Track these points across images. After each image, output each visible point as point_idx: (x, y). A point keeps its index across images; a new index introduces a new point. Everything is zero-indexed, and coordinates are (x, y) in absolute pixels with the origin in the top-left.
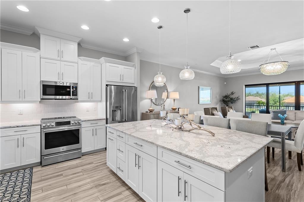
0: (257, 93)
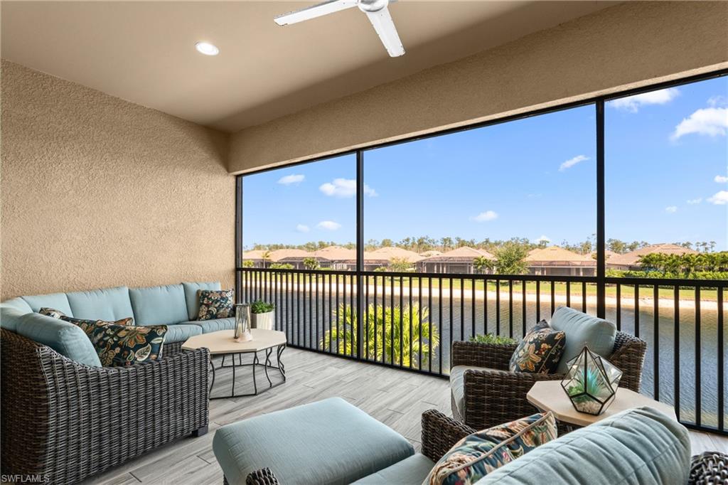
0: (487, 241)
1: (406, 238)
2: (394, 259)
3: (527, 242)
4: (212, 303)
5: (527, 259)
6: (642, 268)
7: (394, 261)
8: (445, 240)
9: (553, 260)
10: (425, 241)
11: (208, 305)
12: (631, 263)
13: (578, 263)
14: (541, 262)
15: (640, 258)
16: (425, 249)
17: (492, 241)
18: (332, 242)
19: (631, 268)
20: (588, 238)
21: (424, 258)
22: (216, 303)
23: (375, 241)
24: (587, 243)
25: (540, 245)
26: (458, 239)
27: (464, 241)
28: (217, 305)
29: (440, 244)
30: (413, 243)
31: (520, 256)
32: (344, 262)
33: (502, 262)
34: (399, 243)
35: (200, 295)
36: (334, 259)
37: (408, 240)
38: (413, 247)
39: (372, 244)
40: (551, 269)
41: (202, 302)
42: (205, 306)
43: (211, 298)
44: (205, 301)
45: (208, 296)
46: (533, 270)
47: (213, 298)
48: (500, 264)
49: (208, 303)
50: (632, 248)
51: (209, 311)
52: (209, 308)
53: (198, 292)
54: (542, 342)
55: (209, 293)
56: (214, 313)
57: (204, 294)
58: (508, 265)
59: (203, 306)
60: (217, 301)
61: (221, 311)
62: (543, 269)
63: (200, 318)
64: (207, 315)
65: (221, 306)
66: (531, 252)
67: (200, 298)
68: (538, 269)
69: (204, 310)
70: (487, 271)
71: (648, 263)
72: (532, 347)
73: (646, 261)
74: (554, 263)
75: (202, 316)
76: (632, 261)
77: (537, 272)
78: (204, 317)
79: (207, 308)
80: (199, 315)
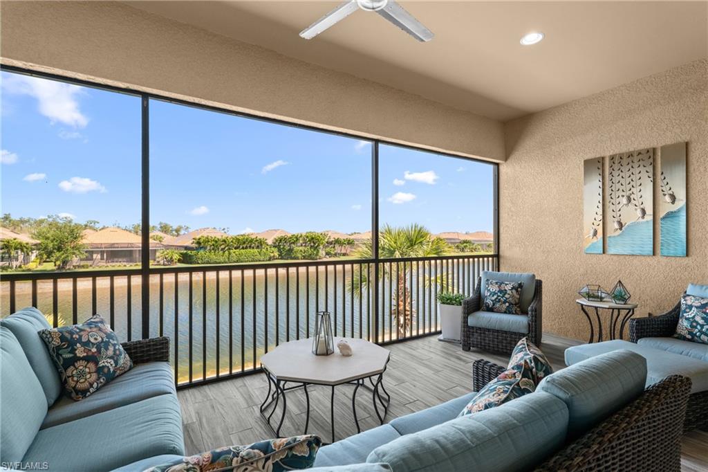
3: (70, 222)
5: (84, 241)
6: (196, 249)
9: (113, 242)
11: (90, 359)
12: (186, 244)
14: (100, 244)
15: (192, 241)
19: (186, 248)
22: (107, 349)
25: (87, 226)
28: (110, 352)
31: (76, 237)
33: (51, 245)
40: (111, 251)
41: (71, 355)
42: (84, 363)
43: (89, 341)
44: (80, 352)
45: (79, 340)
46: (91, 253)
47: (92, 340)
48: (45, 248)
49: (90, 354)
50: (177, 231)
51: (99, 370)
52: (97, 363)
53: (44, 337)
54: (518, 288)
55: (77, 333)
56: (112, 370)
57: (67, 335)
58: (59, 249)
59: (80, 365)
60: (107, 345)
61: (121, 361)
62: (102, 253)
63: (84, 393)
64: (99, 378)
65: (118, 352)
66: (84, 232)
67: (59, 348)
68: (97, 252)
69: (87, 370)
70: (21, 257)
71: (200, 245)
72: (514, 291)
73: (199, 243)
74: (116, 246)
75: (86, 385)
76: (188, 243)
77: (95, 256)
78: (95, 385)
79: (92, 366)
80: (74, 388)
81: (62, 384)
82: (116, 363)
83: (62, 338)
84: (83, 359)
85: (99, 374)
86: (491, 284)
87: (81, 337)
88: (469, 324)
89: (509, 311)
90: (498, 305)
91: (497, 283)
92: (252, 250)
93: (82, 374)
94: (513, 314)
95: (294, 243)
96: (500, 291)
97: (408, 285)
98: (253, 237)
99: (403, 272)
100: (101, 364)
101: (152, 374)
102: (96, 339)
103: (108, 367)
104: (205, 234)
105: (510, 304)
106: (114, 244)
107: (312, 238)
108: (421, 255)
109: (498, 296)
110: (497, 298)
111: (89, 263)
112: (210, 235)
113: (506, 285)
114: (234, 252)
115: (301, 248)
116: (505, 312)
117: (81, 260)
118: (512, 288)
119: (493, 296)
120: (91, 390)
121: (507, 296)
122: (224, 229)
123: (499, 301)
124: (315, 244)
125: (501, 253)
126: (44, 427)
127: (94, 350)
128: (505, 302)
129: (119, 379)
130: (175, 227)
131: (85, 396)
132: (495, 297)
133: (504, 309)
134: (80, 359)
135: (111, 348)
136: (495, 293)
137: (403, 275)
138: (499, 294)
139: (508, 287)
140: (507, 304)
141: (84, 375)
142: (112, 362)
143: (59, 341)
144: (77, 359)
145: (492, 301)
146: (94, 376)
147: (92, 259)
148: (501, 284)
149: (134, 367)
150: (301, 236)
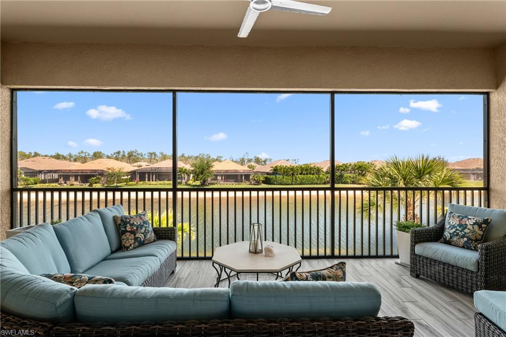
0: (182, 156)
1: (116, 151)
2: (109, 169)
3: (209, 157)
4: (137, 229)
5: (213, 169)
6: (273, 174)
7: (110, 171)
8: (151, 154)
9: (227, 169)
10: (134, 154)
11: (133, 232)
12: (268, 171)
13: (242, 171)
14: (221, 170)
15: (271, 168)
16: (136, 160)
17: (186, 155)
18: (35, 153)
19: (268, 174)
20: (244, 155)
21: (137, 168)
22: (141, 229)
23: (85, 153)
24: (243, 159)
25: (217, 159)
26: (161, 153)
27: (166, 155)
28: (143, 231)
29: (146, 157)
30: (124, 156)
31: (209, 166)
32: (56, 171)
33: (198, 171)
34: (110, 155)
35: (119, 222)
36: (42, 169)
37: (119, 153)
38: (123, 158)
39: (83, 155)
40: (227, 175)
41: (124, 229)
42: (129, 234)
43: (134, 223)
44: (128, 228)
45: (129, 223)
46: (216, 176)
47: (135, 223)
48: (196, 172)
49: (133, 230)
50: (265, 162)
51: (136, 239)
52: (135, 235)
53: (115, 219)
54: (481, 224)
55: (129, 219)
56: (142, 240)
57: (124, 220)
58: (202, 173)
59: (128, 234)
60: (142, 226)
61: (148, 236)
62: (222, 176)
63: (127, 248)
64: (135, 243)
65: (147, 231)
66: (213, 164)
67: (120, 225)
68: (219, 175)
69: (130, 237)
70: (186, 177)
71: (276, 171)
72: (476, 227)
73: (275, 170)
74: (229, 172)
75: (128, 245)
76: (268, 170)
77: (218, 177)
78: (133, 246)
79: (132, 235)
80: (124, 245)
81: (120, 241)
82: (145, 237)
83: (122, 220)
84: (129, 232)
85: (135, 240)
86: (453, 217)
87: (130, 221)
88: (416, 253)
89: (467, 246)
90: (455, 239)
91: (459, 217)
92: (311, 176)
93: (128, 239)
94: (472, 250)
95: (344, 170)
96: (460, 225)
97: (417, 211)
98: (312, 166)
99: (412, 199)
100: (137, 236)
101: (159, 245)
102: (137, 223)
103: (140, 238)
104: (279, 164)
105: (469, 239)
106: (227, 170)
107: (360, 167)
108: (432, 185)
109: (457, 230)
110: (455, 232)
111: (216, 182)
112: (282, 164)
113: (469, 219)
114: (299, 177)
115: (350, 175)
116: (463, 247)
117: (212, 180)
118: (474, 224)
119: (452, 229)
120: (130, 247)
121: (466, 231)
122: (295, 160)
123: (457, 234)
124: (362, 171)
125: (492, 186)
126: (105, 259)
127: (135, 228)
128: (463, 237)
129: (146, 245)
130: (263, 160)
131: (127, 250)
132: (454, 230)
133: (461, 244)
134: (128, 231)
135: (144, 229)
136: (454, 227)
137: (412, 203)
138: (458, 228)
139: (470, 223)
140: (465, 239)
141: (129, 240)
142: (143, 236)
143: (120, 221)
144: (126, 231)
145: (450, 234)
146: (133, 241)
147: (217, 180)
148: (463, 218)
149: (157, 240)
150: (350, 165)
